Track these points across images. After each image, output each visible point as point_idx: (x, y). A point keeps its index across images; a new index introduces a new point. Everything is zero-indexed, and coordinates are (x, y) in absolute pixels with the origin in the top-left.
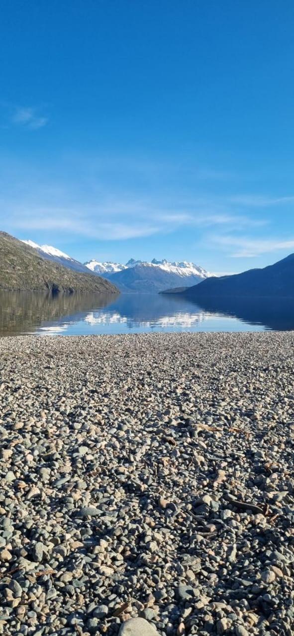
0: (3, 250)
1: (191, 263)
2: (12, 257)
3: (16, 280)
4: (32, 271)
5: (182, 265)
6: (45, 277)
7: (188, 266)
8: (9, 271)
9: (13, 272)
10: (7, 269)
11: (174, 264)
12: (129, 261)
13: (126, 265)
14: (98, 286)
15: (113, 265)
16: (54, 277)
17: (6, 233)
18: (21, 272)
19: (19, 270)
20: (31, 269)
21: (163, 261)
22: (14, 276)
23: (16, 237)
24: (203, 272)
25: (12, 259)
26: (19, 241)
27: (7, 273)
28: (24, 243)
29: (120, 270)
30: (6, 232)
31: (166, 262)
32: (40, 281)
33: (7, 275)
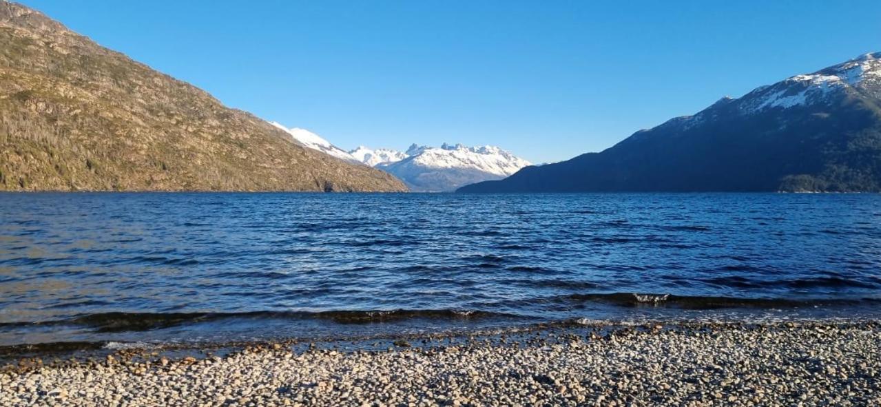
0: (256, 137)
1: (495, 148)
2: (268, 147)
3: (277, 178)
4: (296, 164)
5: (482, 151)
6: (314, 172)
7: (491, 151)
8: (267, 166)
9: (273, 166)
10: (264, 163)
11: (472, 150)
12: (410, 147)
13: (407, 153)
14: (379, 182)
15: (388, 153)
16: (325, 172)
17: (250, 114)
18: (283, 167)
19: (279, 163)
20: (295, 161)
21: (457, 145)
22: (273, 172)
23: (264, 119)
24: (512, 159)
25: (269, 149)
26: (268, 125)
27: (265, 168)
28: (274, 127)
29: (398, 159)
30: (250, 112)
31: (461, 147)
32: (308, 178)
33: (265, 171)
